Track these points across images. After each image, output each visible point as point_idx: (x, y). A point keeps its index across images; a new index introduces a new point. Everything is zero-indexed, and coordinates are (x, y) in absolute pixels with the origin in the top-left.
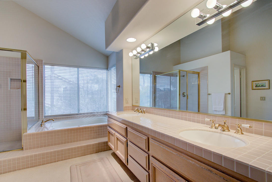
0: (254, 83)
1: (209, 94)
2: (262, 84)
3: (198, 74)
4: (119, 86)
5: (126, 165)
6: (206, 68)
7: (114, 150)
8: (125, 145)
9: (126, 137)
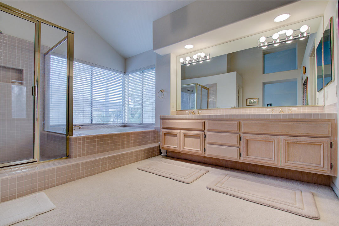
0: (248, 100)
2: (253, 101)
3: (208, 89)
4: (162, 91)
5: (203, 155)
6: (215, 85)
7: (178, 149)
8: (202, 137)
9: (204, 129)
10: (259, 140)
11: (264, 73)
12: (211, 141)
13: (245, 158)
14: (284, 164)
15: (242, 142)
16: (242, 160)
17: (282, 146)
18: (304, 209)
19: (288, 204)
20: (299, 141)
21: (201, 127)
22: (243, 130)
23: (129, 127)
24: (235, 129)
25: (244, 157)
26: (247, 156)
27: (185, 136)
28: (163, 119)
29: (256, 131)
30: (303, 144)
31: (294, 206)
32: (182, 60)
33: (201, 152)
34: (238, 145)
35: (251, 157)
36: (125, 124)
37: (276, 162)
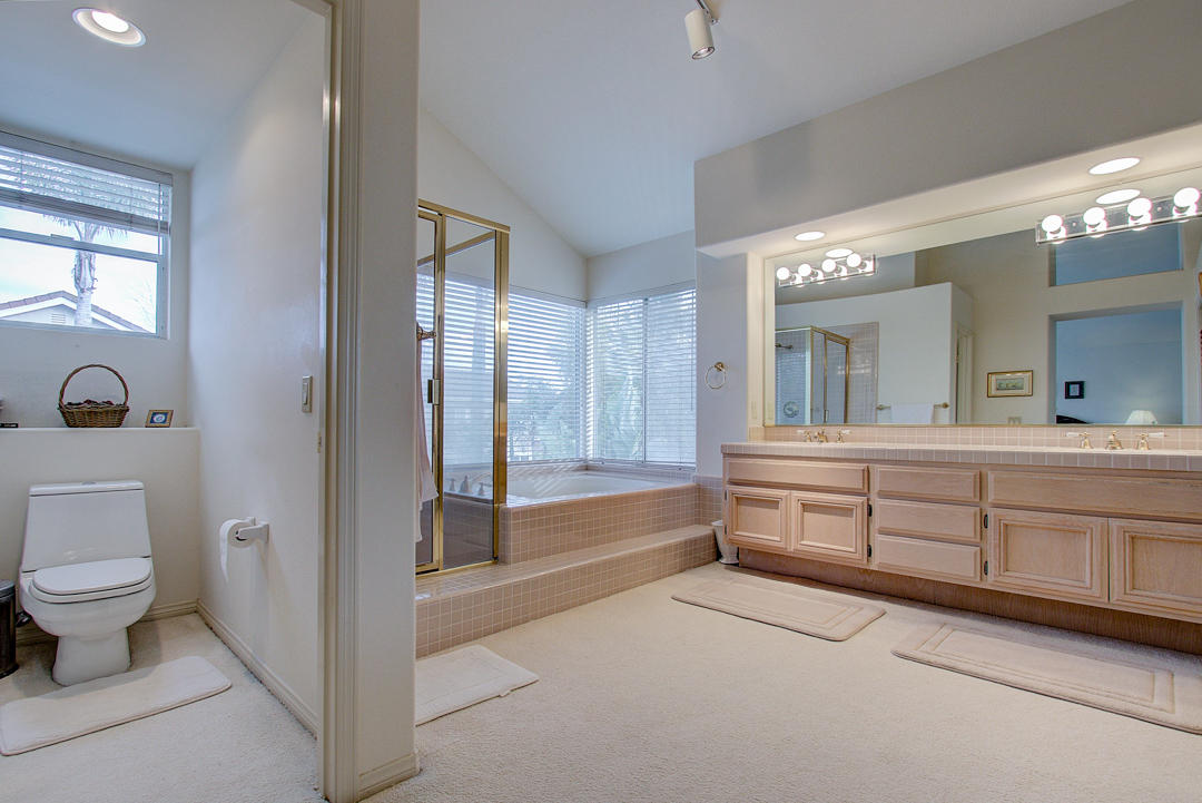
0: (993, 378)
1: (881, 408)
2: (1014, 382)
3: (847, 343)
4: (720, 366)
5: (863, 564)
6: (872, 328)
7: (782, 545)
8: (860, 513)
9: (866, 490)
10: (1043, 528)
11: (1052, 283)
12: (889, 525)
13: (1000, 579)
14: (1121, 599)
15: (991, 532)
16: (990, 582)
17: (1115, 547)
18: (1173, 712)
19: (1129, 699)
20: (1167, 533)
21: (858, 484)
22: (991, 497)
23: (602, 471)
24: (968, 492)
25: (995, 576)
26: (1006, 573)
27: (806, 507)
28: (730, 454)
29: (1033, 502)
30: (1180, 542)
31: (1147, 704)
32: (783, 274)
33: (857, 556)
34: (978, 540)
35: (1017, 575)
36: (585, 460)
37: (1096, 591)
